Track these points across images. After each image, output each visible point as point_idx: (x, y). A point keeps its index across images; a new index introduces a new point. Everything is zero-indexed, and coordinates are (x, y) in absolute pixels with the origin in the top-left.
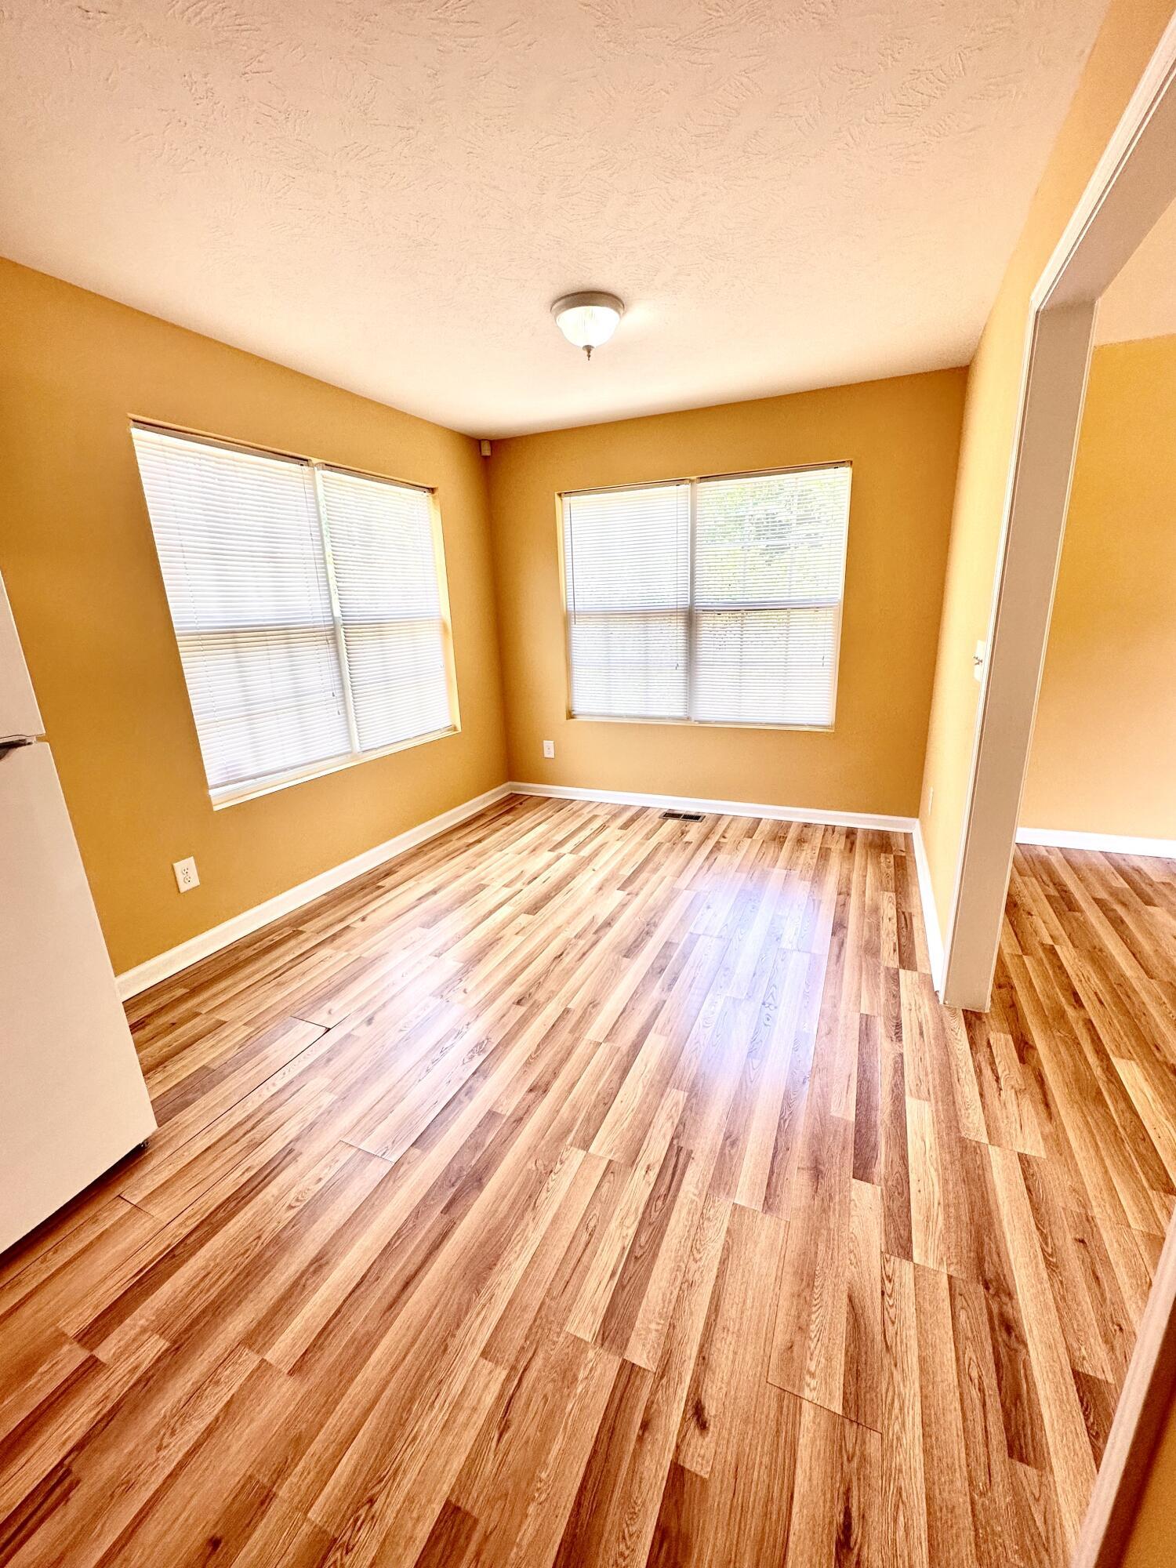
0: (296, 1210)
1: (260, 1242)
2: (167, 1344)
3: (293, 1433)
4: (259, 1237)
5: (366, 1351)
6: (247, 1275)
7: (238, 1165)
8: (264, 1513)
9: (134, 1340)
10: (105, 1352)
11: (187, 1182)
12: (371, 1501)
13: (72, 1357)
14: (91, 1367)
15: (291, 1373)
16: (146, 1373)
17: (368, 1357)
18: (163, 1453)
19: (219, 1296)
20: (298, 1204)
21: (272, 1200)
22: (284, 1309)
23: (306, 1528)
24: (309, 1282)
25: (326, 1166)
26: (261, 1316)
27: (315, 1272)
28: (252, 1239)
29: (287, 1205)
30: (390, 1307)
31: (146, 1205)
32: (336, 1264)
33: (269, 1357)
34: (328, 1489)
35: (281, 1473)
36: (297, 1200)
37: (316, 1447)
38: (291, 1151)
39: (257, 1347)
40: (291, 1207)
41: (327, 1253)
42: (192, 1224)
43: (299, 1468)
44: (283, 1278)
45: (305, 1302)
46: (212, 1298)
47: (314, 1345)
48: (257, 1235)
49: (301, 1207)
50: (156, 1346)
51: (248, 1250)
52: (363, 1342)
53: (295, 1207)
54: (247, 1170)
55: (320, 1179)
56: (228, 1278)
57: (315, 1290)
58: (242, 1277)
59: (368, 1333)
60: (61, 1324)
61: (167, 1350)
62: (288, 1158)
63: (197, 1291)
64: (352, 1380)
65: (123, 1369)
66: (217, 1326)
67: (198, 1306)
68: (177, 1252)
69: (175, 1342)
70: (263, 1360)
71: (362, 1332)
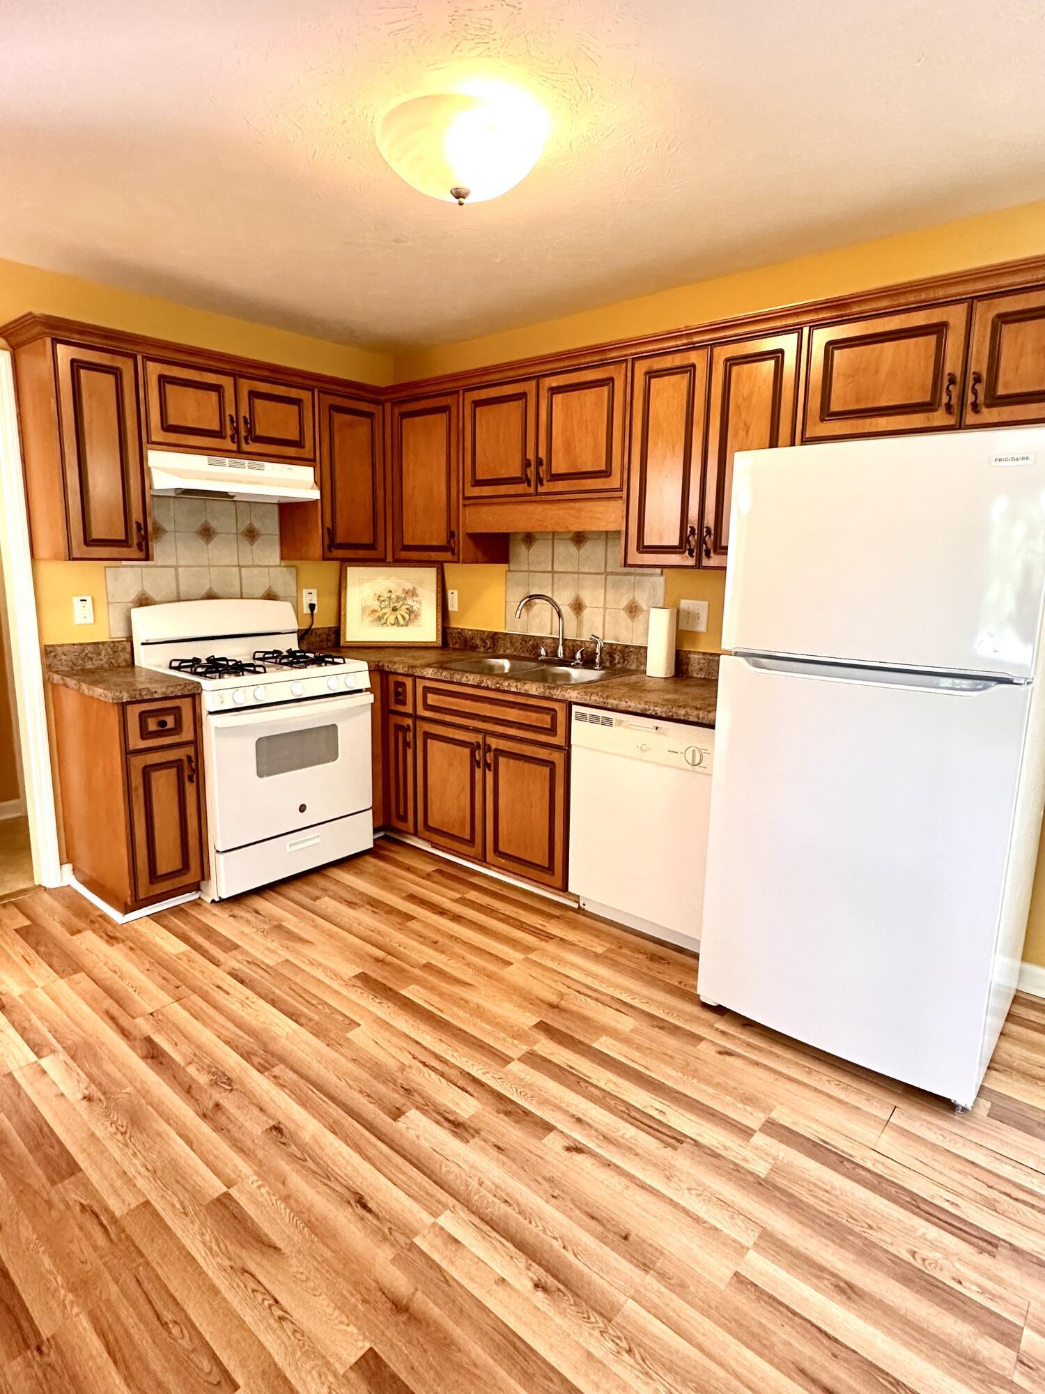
0: (911, 1260)
1: (867, 1231)
2: (763, 1176)
3: (689, 1281)
4: (870, 1227)
5: (755, 1344)
6: (829, 1224)
7: (958, 1195)
8: (637, 1266)
9: (767, 1154)
10: (759, 1139)
11: (925, 1154)
12: (630, 1351)
13: (754, 1119)
14: (746, 1133)
15: (736, 1274)
16: (743, 1168)
17: (748, 1346)
18: (686, 1192)
19: (808, 1206)
20: (920, 1261)
21: (919, 1233)
22: (797, 1262)
23: (622, 1298)
24: (826, 1282)
25: (979, 1286)
26: (790, 1242)
27: (837, 1286)
28: (867, 1221)
29: (915, 1249)
30: (803, 1371)
31: (891, 1128)
32: (848, 1308)
33: (752, 1255)
34: (645, 1313)
35: (662, 1276)
36: (924, 1260)
37: (678, 1302)
38: (996, 1246)
39: (762, 1244)
40: (913, 1254)
41: (862, 1299)
42: (879, 1169)
43: (663, 1289)
44: (829, 1258)
45: (806, 1280)
46: (804, 1199)
47: (763, 1292)
48: (873, 1225)
49: (917, 1265)
50: (761, 1168)
51: (855, 1220)
52: (765, 1342)
53: (914, 1258)
54: (953, 1203)
55: (960, 1283)
56: (825, 1209)
57: (817, 1288)
58: (828, 1221)
59: (773, 1345)
60: (779, 1107)
61: (759, 1177)
62: (981, 1243)
63: (812, 1187)
64: (730, 1331)
65: (747, 1153)
66: (778, 1207)
67: (796, 1190)
68: (845, 1163)
69: (766, 1181)
70: (748, 1249)
71: (774, 1339)
